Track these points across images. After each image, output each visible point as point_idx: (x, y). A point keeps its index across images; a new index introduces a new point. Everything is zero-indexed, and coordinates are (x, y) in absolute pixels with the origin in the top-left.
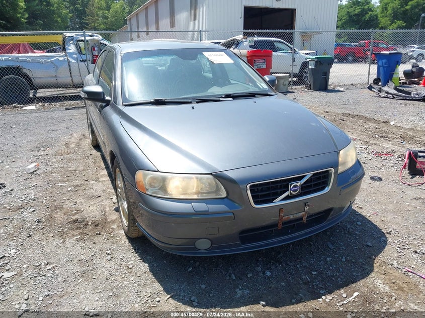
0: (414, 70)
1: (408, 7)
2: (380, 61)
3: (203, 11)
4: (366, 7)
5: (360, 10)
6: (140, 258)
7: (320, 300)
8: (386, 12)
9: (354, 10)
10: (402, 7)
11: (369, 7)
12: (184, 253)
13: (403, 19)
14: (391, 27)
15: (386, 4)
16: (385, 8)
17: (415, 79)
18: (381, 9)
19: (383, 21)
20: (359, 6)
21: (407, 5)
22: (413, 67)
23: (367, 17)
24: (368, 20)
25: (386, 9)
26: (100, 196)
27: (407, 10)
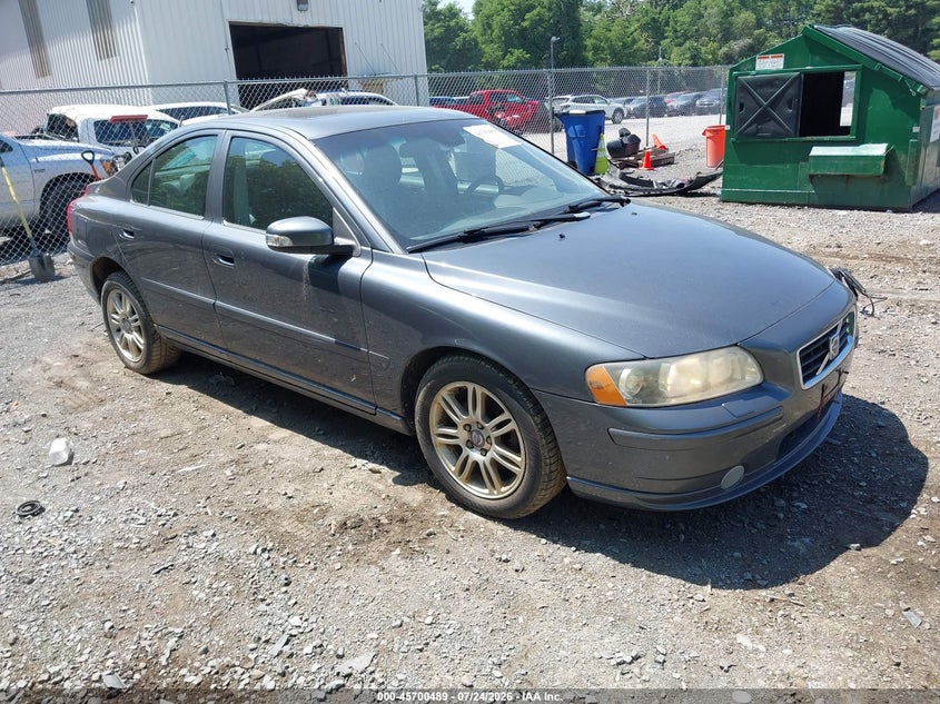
0: (626, 140)
1: (525, 24)
2: (571, 128)
3: (130, 35)
4: (452, 23)
5: (442, 30)
6: (573, 549)
7: (912, 516)
8: (489, 32)
9: (432, 30)
10: (516, 23)
11: (457, 23)
12: (707, 502)
13: (522, 46)
14: (505, 63)
15: (489, 17)
16: (487, 26)
17: (631, 158)
18: (479, 25)
19: (490, 51)
20: (439, 22)
21: (524, 20)
22: (621, 136)
23: (458, 41)
24: (460, 50)
25: (490, 26)
26: (322, 469)
27: (525, 29)
